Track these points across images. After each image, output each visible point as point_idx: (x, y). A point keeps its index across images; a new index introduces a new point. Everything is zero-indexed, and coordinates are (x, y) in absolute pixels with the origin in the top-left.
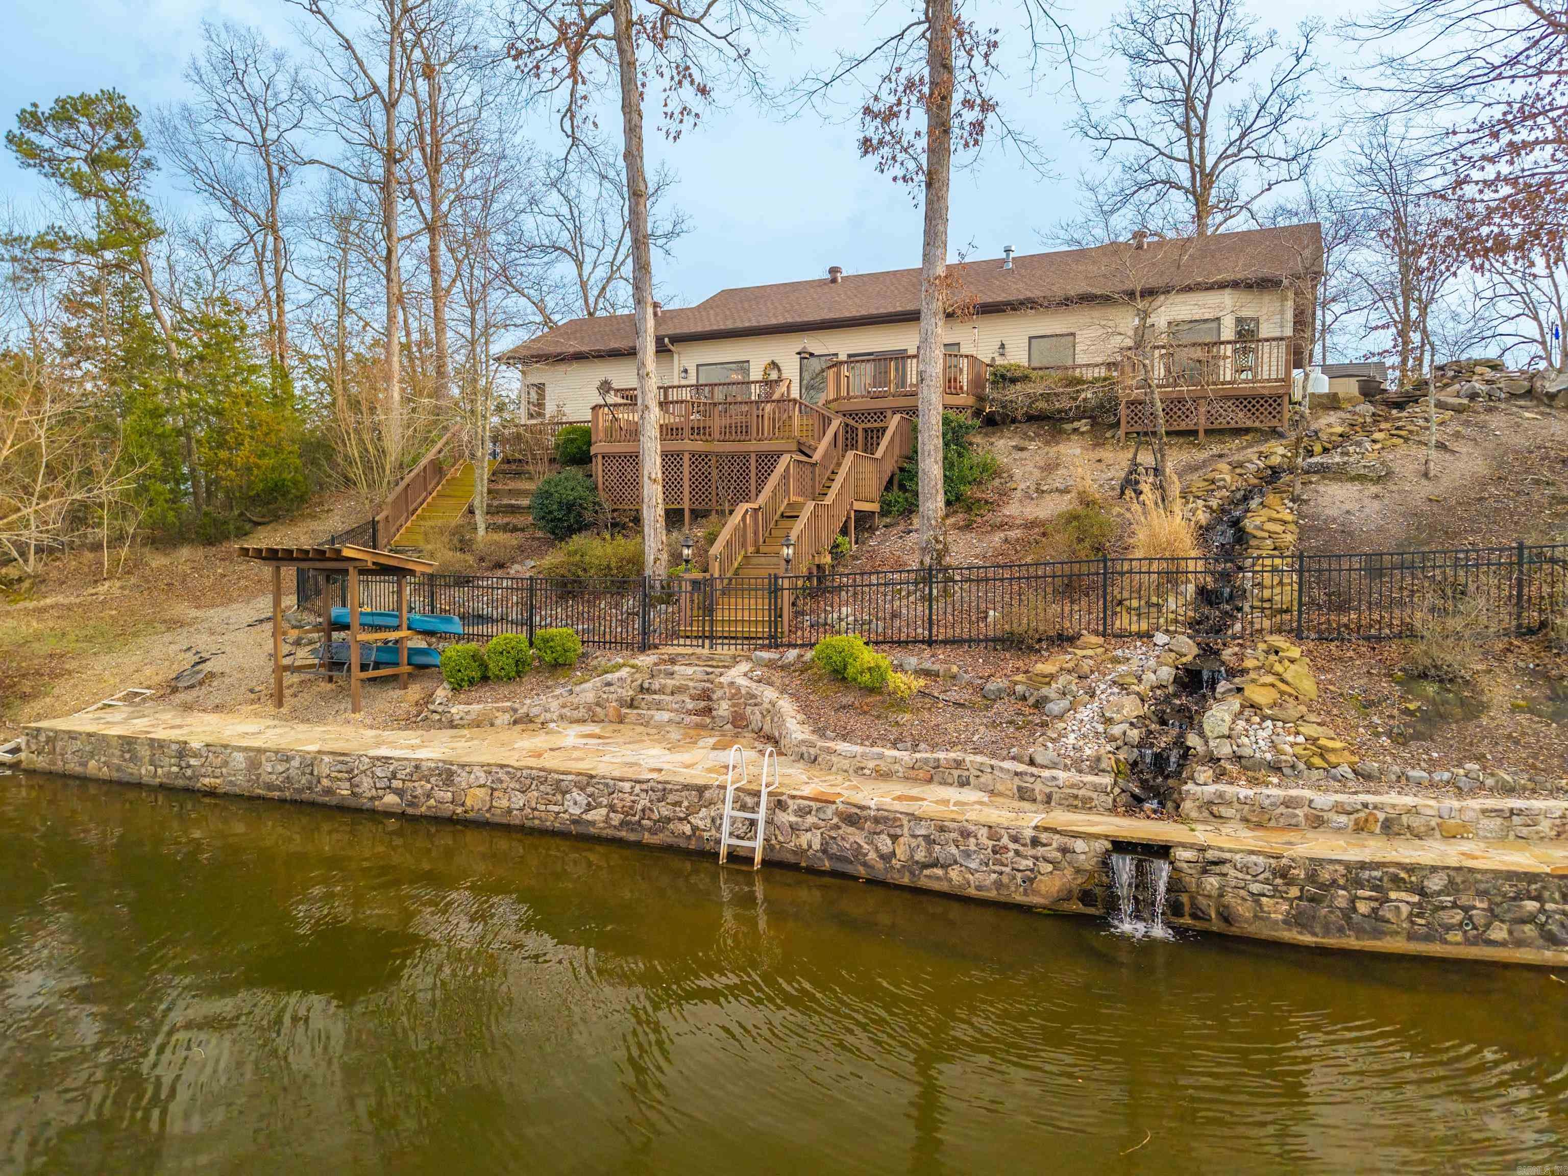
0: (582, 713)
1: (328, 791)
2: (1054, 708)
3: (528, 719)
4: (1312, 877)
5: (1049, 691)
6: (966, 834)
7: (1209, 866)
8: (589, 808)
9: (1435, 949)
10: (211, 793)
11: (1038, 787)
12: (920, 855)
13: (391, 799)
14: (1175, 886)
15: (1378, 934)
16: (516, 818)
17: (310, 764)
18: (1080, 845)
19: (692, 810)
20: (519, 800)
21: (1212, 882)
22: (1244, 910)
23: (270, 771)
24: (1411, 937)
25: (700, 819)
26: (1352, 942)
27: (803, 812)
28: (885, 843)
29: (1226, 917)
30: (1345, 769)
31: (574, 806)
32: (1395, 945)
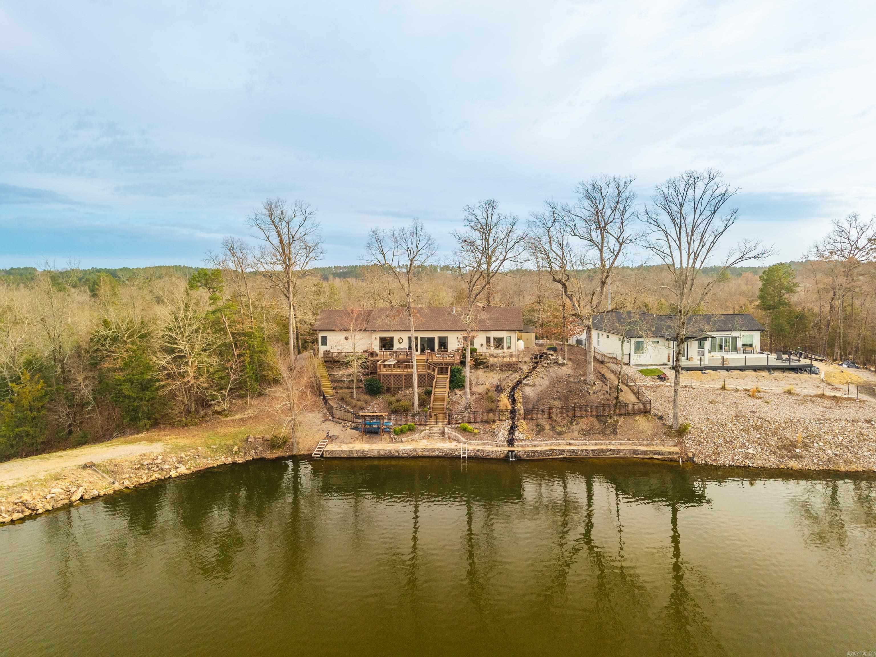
0: (421, 438)
1: (393, 455)
2: (497, 433)
3: (413, 440)
4: (528, 452)
5: (495, 431)
7: (518, 452)
8: (439, 453)
9: (539, 458)
10: (370, 457)
11: (499, 445)
12: (487, 454)
13: (405, 455)
14: (515, 455)
15: (534, 457)
16: (427, 455)
17: (390, 451)
18: (504, 451)
19: (455, 452)
20: (428, 453)
21: (519, 454)
22: (522, 456)
23: (382, 453)
25: (456, 453)
26: (532, 458)
27: (471, 451)
28: (482, 454)
29: (520, 457)
30: (531, 440)
31: (437, 453)
32: (536, 458)
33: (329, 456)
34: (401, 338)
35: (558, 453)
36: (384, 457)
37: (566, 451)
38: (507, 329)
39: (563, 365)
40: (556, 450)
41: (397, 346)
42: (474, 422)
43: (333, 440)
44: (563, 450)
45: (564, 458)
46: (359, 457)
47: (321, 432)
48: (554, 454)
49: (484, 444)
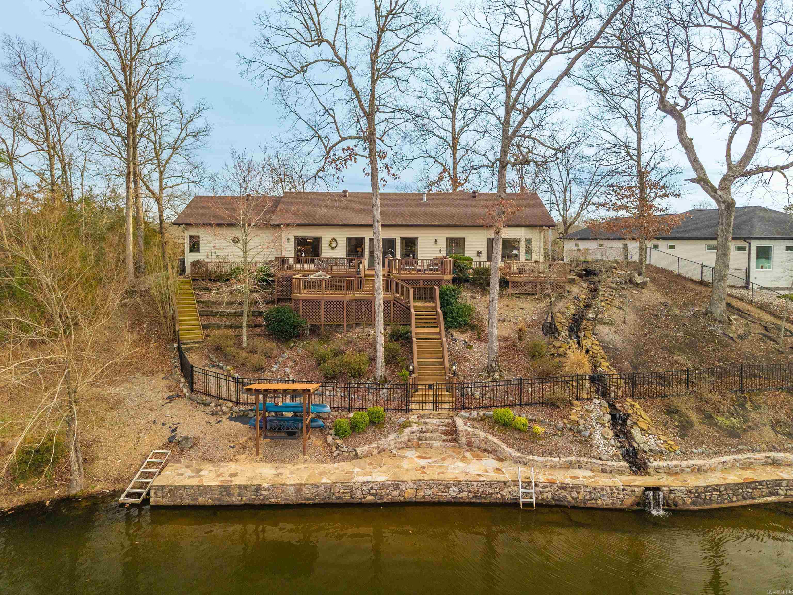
0: (403, 445)
1: (339, 498)
2: (586, 433)
4: (696, 492)
5: (580, 428)
6: (602, 489)
7: (671, 491)
8: (460, 492)
9: (722, 506)
11: (608, 468)
12: (587, 497)
13: (370, 498)
14: (664, 498)
15: (711, 504)
16: (427, 499)
17: (329, 488)
18: (636, 489)
19: (501, 490)
20: (429, 492)
21: (672, 496)
22: (680, 502)
23: (308, 493)
24: (717, 503)
25: (505, 492)
26: (705, 507)
27: (544, 487)
28: (575, 495)
29: (675, 504)
30: (678, 452)
31: (453, 492)
32: (714, 506)
33: (165, 501)
34: (334, 240)
35: (765, 491)
36: (314, 505)
37: (784, 484)
38: (528, 223)
39: (643, 285)
40: (760, 483)
41: (326, 252)
42: (521, 405)
43: (183, 450)
44: (778, 483)
45: (778, 503)
46: (245, 505)
47: (159, 426)
48: (756, 493)
49: (569, 466)
